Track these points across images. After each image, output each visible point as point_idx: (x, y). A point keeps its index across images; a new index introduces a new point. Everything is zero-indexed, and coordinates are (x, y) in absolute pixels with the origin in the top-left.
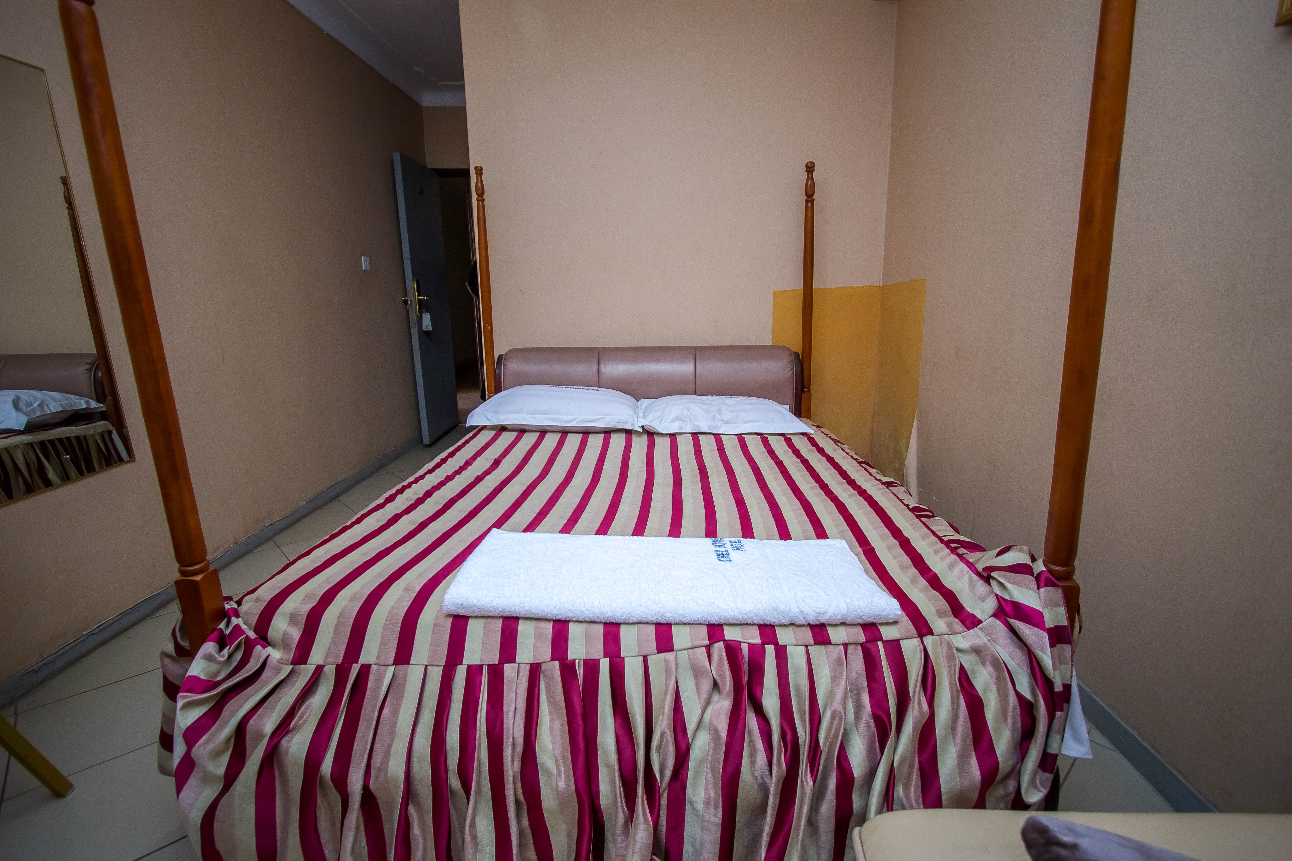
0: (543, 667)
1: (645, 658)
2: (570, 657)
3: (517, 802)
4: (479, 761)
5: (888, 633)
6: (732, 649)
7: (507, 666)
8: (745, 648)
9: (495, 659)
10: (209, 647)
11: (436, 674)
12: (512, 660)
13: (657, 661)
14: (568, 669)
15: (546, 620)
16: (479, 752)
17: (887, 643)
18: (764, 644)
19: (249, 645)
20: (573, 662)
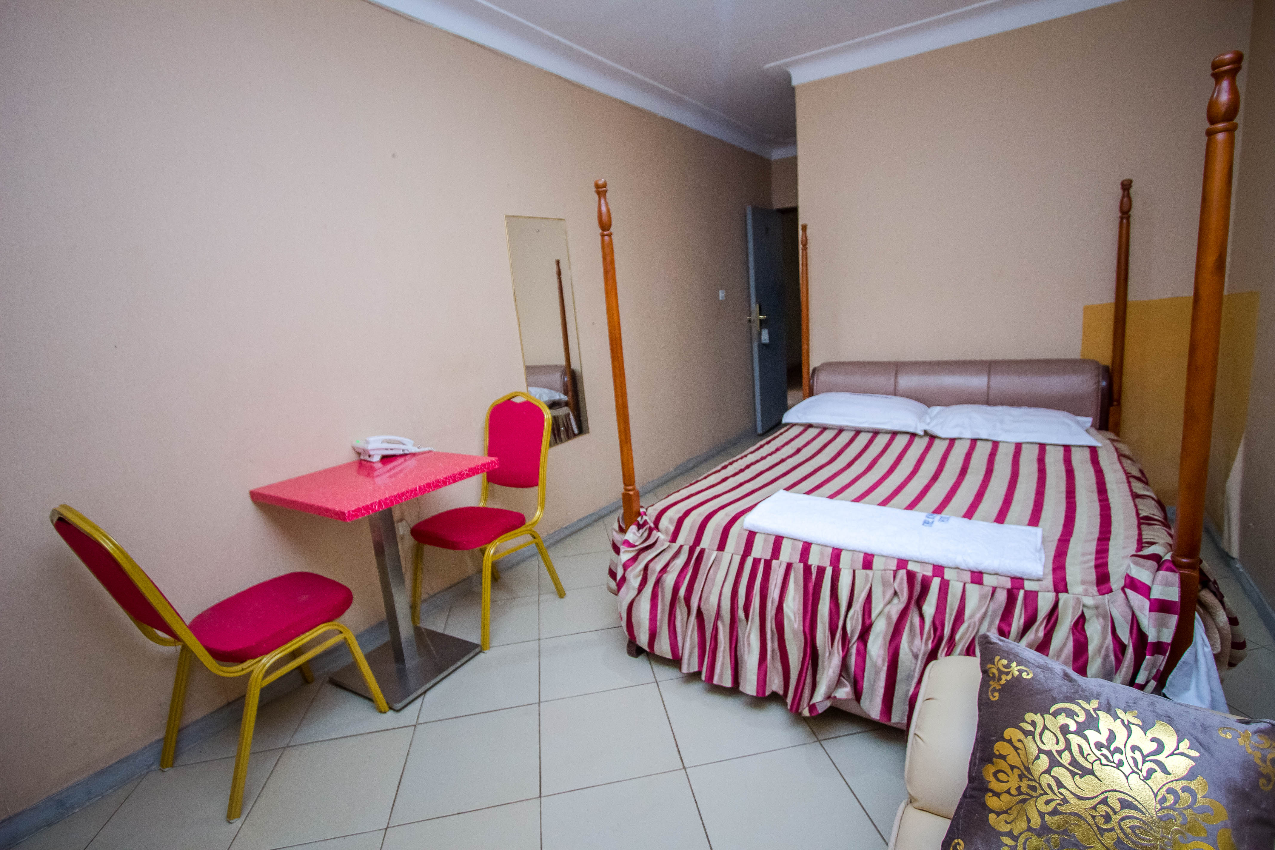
0: (794, 565)
1: (854, 571)
2: (810, 563)
3: (772, 631)
5: (1029, 586)
6: (911, 576)
7: (774, 562)
8: (919, 578)
9: (768, 557)
10: (633, 528)
11: (737, 559)
12: (777, 558)
13: (861, 574)
14: (807, 569)
15: (799, 540)
16: (754, 603)
17: (1027, 593)
18: (934, 576)
19: (651, 530)
20: (811, 566)
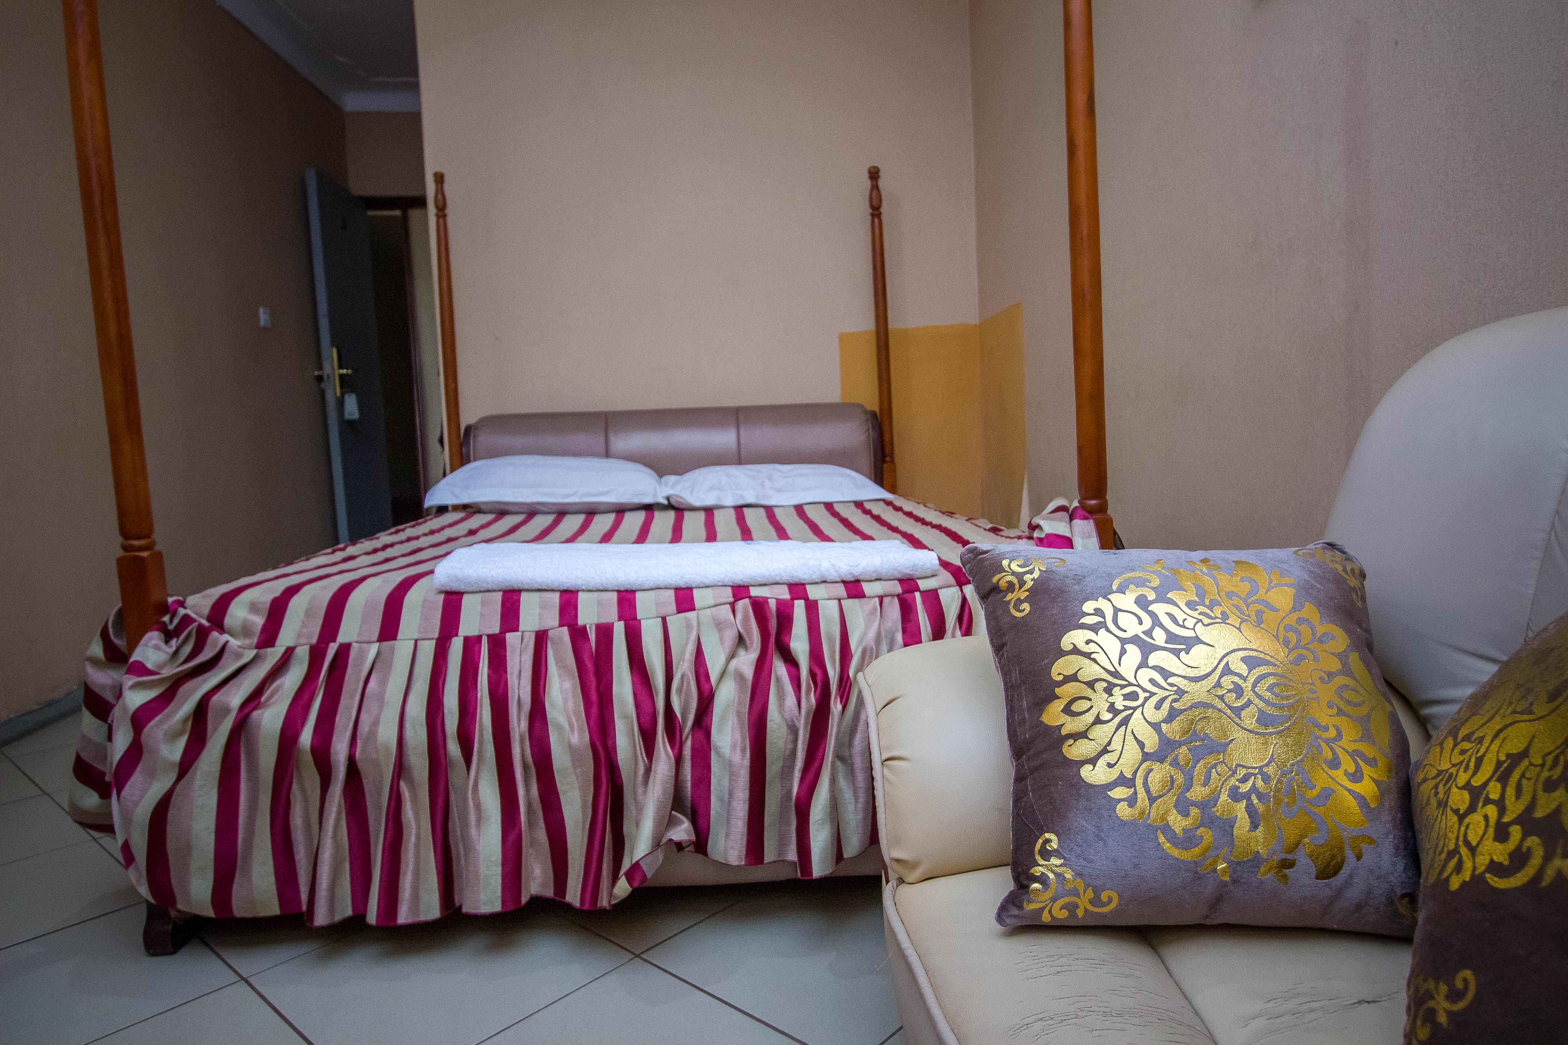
0: (550, 633)
1: (664, 620)
2: (581, 622)
3: (525, 766)
4: (481, 726)
5: (924, 585)
6: (759, 606)
7: (510, 637)
8: (772, 604)
9: (496, 629)
10: (153, 638)
11: (428, 649)
12: (516, 629)
13: (676, 622)
14: (578, 634)
15: (553, 590)
16: (481, 718)
17: (924, 594)
18: (793, 599)
19: (202, 635)
20: (585, 627)
